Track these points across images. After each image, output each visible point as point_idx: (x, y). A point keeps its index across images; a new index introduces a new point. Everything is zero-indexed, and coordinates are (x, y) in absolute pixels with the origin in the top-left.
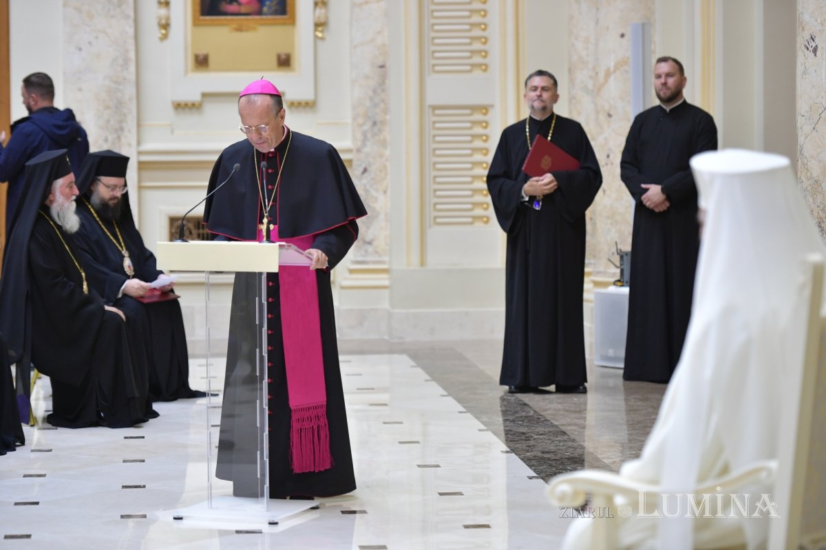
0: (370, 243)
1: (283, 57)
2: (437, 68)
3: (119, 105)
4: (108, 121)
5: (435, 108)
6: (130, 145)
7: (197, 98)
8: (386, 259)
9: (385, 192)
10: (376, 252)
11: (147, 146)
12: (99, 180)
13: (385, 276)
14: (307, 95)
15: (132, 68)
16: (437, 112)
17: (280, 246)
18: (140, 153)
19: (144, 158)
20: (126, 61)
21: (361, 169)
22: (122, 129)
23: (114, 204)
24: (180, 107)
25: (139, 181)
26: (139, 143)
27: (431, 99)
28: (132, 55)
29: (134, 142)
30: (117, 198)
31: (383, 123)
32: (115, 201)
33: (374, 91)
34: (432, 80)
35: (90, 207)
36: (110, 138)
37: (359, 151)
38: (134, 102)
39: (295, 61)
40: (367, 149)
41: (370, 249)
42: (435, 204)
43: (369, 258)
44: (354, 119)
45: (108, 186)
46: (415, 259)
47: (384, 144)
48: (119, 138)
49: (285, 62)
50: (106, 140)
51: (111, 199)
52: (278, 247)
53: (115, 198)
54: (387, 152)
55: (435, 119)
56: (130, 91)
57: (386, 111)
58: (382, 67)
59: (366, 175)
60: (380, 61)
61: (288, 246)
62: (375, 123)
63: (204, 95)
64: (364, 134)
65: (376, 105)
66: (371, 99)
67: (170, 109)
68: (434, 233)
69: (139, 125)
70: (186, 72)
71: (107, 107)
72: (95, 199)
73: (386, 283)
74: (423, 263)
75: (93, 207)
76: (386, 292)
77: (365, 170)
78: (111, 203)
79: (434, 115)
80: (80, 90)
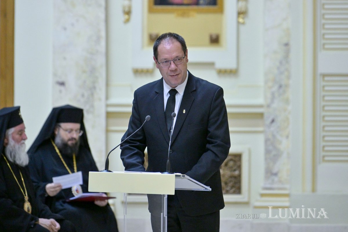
0: (276, 174)
1: (214, 37)
2: (326, 46)
3: (93, 70)
4: (85, 82)
5: (324, 75)
6: (100, 99)
8: (287, 186)
9: (287, 137)
10: (280, 182)
11: (114, 100)
12: (60, 126)
13: (287, 199)
14: (231, 65)
15: (103, 43)
16: (326, 78)
17: (176, 176)
18: (107, 106)
19: (111, 109)
20: (99, 38)
21: (270, 120)
22: (94, 88)
23: (72, 144)
24: (138, 72)
25: (107, 125)
26: (107, 98)
27: (322, 69)
28: (103, 34)
29: (103, 97)
30: (75, 139)
31: (287, 86)
32: (74, 142)
33: (281, 63)
34: (322, 55)
35: (54, 145)
36: (86, 94)
37: (268, 106)
38: (104, 69)
39: (223, 39)
40: (275, 105)
41: (276, 179)
42: (324, 147)
43: (275, 186)
44: (266, 82)
45: (66, 130)
46: (308, 187)
47: (287, 101)
48: (92, 94)
49: (215, 40)
50: (83, 96)
51: (69, 140)
52: (174, 177)
53: (72, 139)
54: (290, 108)
55: (325, 83)
56: (101, 60)
57: (289, 77)
58: (287, 45)
59: (274, 124)
60: (285, 41)
61: (184, 176)
62: (280, 87)
64: (273, 94)
65: (282, 73)
66: (278, 68)
67: (131, 74)
68: (322, 168)
69: (107, 85)
70: (143, 47)
71: (84, 72)
72: (58, 140)
73: (287, 204)
74: (314, 190)
75: (56, 145)
77: (273, 121)
78: (70, 143)
79: (324, 80)
80: (65, 58)
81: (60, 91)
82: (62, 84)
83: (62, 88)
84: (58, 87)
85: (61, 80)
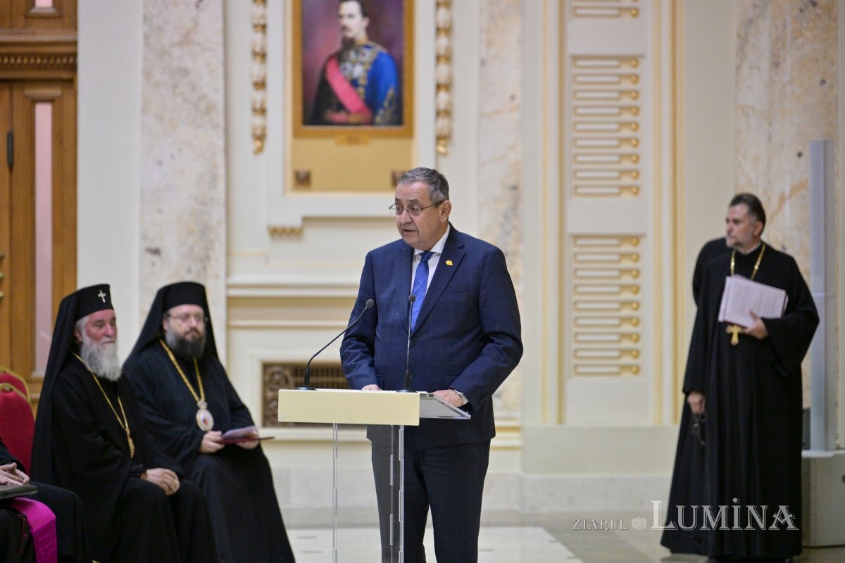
2: (580, 190)
3: (206, 229)
4: (192, 249)
5: (576, 237)
6: (217, 277)
7: (296, 222)
8: (517, 414)
10: (506, 406)
11: (237, 278)
12: (169, 315)
13: (516, 435)
15: (221, 186)
16: (580, 242)
18: (229, 287)
19: (234, 292)
20: (214, 178)
22: (208, 258)
24: (277, 233)
25: (228, 318)
26: (228, 274)
27: (573, 227)
28: (221, 171)
29: (222, 273)
30: (196, 330)
31: (515, 254)
32: (195, 335)
33: (506, 217)
34: (573, 204)
36: (194, 269)
38: (223, 226)
42: (576, 351)
45: (178, 317)
46: (552, 415)
48: (204, 268)
50: (189, 271)
52: (419, 398)
55: (578, 250)
56: (218, 213)
57: (519, 240)
58: (515, 188)
60: (512, 182)
63: (307, 220)
65: (507, 233)
66: (502, 226)
67: (265, 235)
68: (574, 384)
69: (228, 253)
70: (284, 192)
71: (191, 232)
73: (517, 443)
74: (561, 420)
76: (518, 454)
78: (188, 337)
79: (576, 245)
80: (160, 211)
81: (153, 264)
82: (156, 252)
83: (156, 259)
84: (150, 258)
85: (154, 246)
